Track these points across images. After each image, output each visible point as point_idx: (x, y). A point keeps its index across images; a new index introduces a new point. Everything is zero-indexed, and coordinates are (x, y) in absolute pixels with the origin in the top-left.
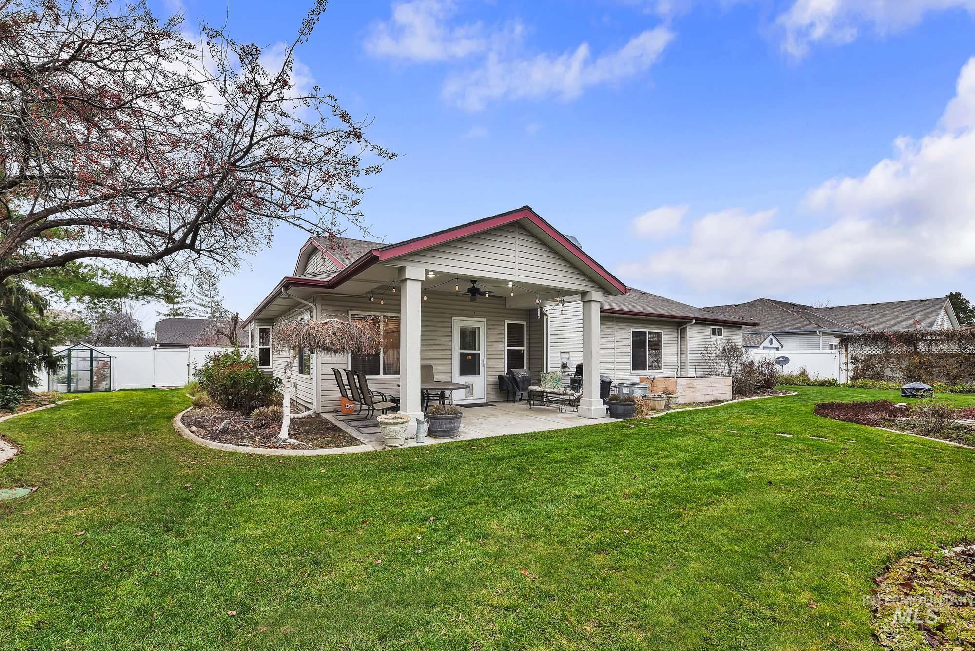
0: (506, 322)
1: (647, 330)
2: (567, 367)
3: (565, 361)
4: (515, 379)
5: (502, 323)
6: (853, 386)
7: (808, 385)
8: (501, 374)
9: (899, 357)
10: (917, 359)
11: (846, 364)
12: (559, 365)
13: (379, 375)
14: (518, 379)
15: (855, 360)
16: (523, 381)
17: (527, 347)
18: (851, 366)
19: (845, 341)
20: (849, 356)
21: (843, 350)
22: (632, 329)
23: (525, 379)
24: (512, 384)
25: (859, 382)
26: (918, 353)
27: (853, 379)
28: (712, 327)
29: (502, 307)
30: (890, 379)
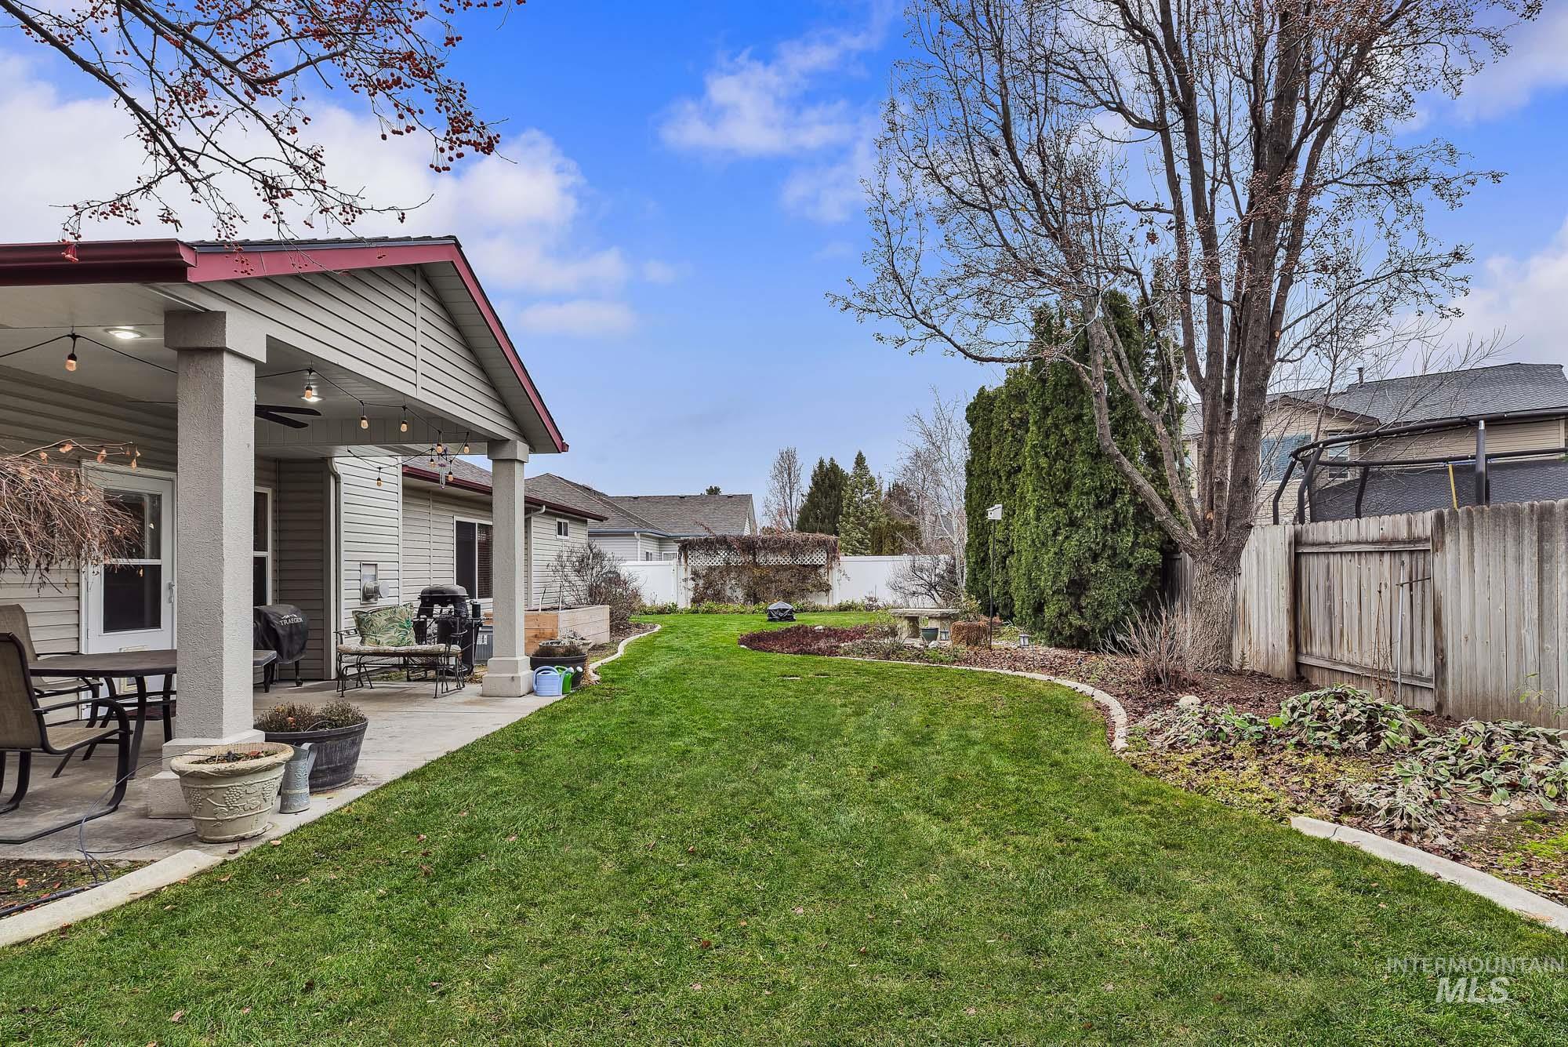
1: (477, 521)
2: (374, 597)
3: (369, 583)
4: (275, 630)
6: (696, 612)
7: (646, 613)
9: (740, 569)
10: (757, 572)
11: (686, 580)
12: (360, 593)
14: (280, 631)
15: (696, 574)
16: (291, 635)
17: (274, 551)
18: (691, 584)
19: (686, 547)
20: (689, 569)
21: (683, 560)
22: (458, 518)
23: (294, 630)
25: (704, 606)
26: (757, 565)
27: (694, 601)
28: (558, 520)
30: (730, 600)
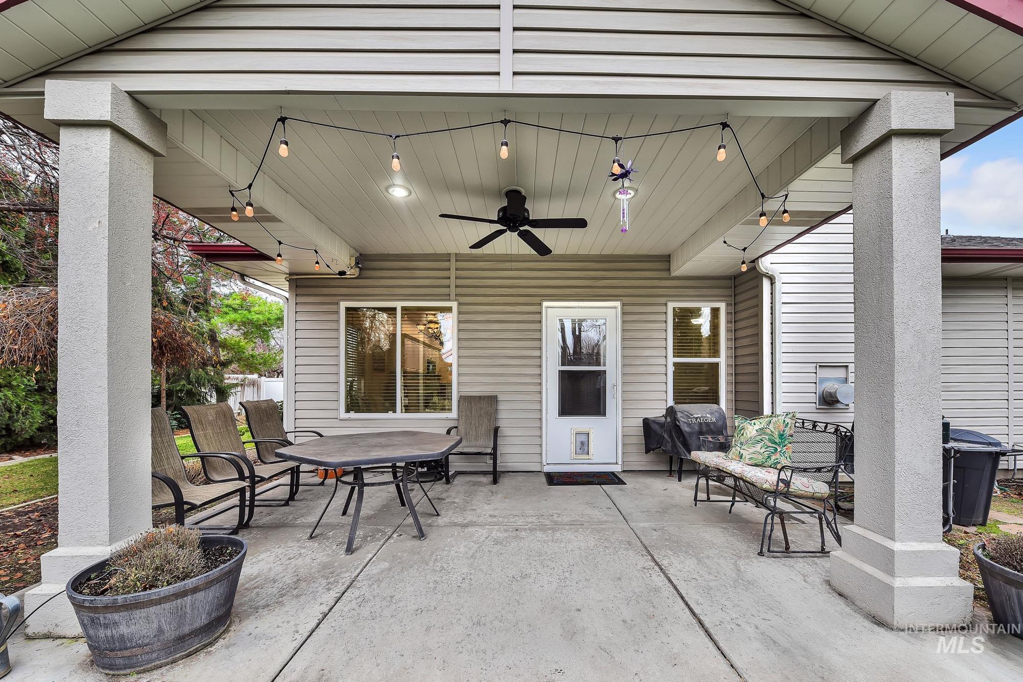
0: (671, 305)
2: (838, 402)
3: (830, 387)
5: (663, 309)
8: (651, 415)
12: (813, 398)
13: (395, 411)
14: (685, 428)
16: (700, 433)
17: (728, 357)
23: (704, 428)
24: (671, 437)
29: (664, 274)
